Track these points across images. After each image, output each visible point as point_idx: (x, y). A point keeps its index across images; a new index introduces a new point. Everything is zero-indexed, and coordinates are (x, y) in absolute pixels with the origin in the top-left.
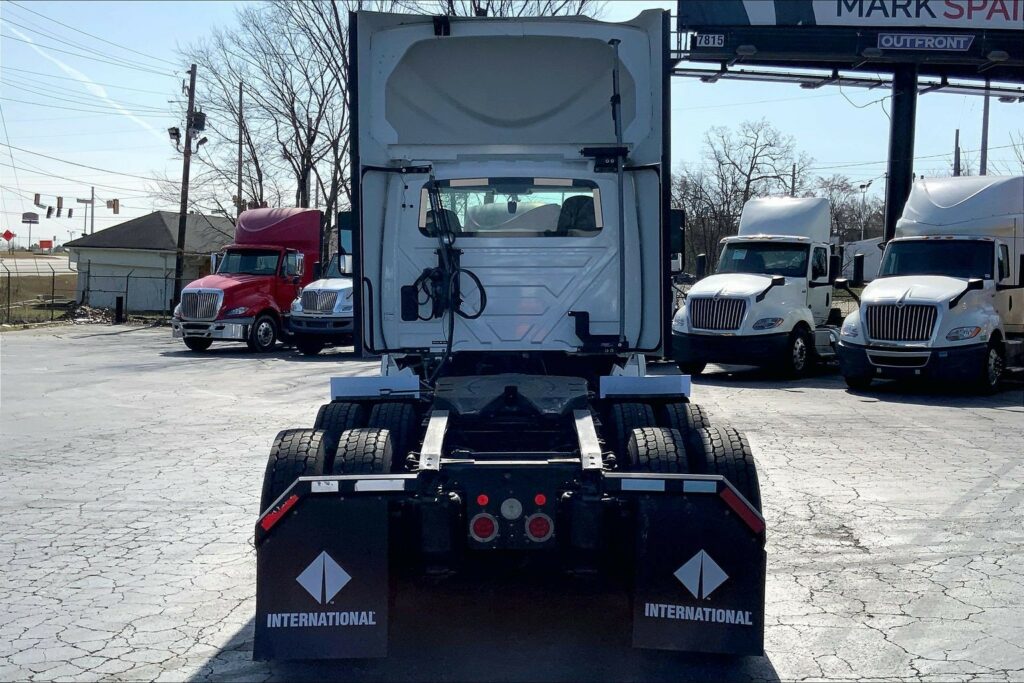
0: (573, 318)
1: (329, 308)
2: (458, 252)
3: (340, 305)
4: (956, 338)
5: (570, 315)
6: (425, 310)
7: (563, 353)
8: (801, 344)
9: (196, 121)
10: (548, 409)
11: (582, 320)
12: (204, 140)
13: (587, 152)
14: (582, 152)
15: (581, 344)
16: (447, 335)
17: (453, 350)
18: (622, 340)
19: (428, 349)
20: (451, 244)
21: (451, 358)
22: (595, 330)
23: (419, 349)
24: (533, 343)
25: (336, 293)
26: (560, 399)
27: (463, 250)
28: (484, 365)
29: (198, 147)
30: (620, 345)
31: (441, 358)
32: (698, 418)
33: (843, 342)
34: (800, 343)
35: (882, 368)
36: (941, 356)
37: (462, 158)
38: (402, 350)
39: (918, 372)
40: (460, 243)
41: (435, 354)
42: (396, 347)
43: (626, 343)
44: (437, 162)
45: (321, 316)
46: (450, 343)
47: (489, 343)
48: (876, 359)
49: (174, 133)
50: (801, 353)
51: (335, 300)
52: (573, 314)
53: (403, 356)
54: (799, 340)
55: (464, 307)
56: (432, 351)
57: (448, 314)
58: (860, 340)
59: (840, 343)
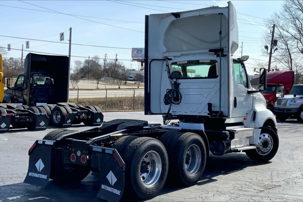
1: (285, 104)
2: (179, 84)
3: (289, 103)
7: (207, 117)
9: (274, 43)
12: (276, 49)
13: (211, 51)
14: (209, 51)
20: (176, 81)
24: (198, 113)
25: (288, 99)
27: (181, 83)
29: (274, 51)
37: (182, 55)
40: (180, 81)
44: (174, 57)
45: (282, 107)
47: (187, 112)
49: (266, 47)
51: (287, 101)
52: (208, 104)
56: (172, 114)
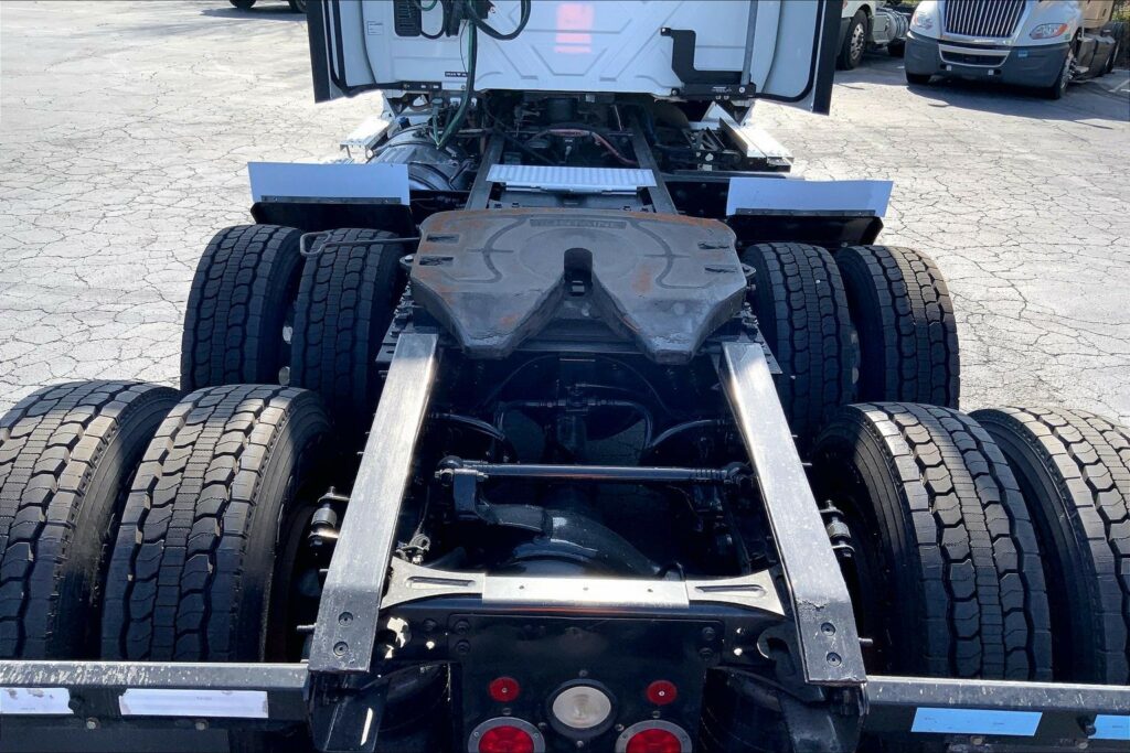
0: (669, 41)
4: (1038, 37)
5: (662, 34)
6: (433, 19)
7: (647, 97)
8: (861, 30)
10: (664, 336)
11: (683, 42)
15: (679, 84)
16: (467, 61)
17: (477, 88)
18: (745, 81)
19: (440, 84)
21: (474, 100)
22: (703, 61)
23: (424, 83)
24: (603, 79)
26: (690, 305)
28: (527, 113)
30: (742, 90)
31: (459, 100)
32: (929, 293)
33: (913, 33)
34: (859, 30)
35: (953, 66)
36: (1020, 55)
38: (399, 85)
39: (991, 73)
41: (449, 94)
42: (388, 80)
43: (751, 86)
46: (471, 75)
47: (534, 78)
48: (946, 55)
50: (859, 42)
52: (668, 32)
53: (400, 94)
54: (859, 26)
55: (492, 20)
56: (444, 87)
57: (467, 29)
58: (935, 33)
59: (909, 34)
